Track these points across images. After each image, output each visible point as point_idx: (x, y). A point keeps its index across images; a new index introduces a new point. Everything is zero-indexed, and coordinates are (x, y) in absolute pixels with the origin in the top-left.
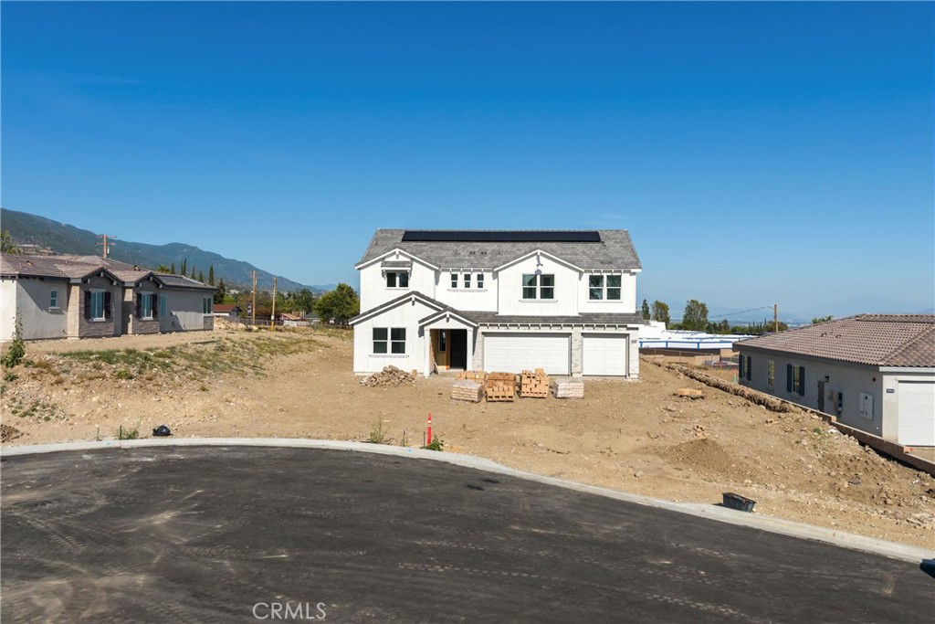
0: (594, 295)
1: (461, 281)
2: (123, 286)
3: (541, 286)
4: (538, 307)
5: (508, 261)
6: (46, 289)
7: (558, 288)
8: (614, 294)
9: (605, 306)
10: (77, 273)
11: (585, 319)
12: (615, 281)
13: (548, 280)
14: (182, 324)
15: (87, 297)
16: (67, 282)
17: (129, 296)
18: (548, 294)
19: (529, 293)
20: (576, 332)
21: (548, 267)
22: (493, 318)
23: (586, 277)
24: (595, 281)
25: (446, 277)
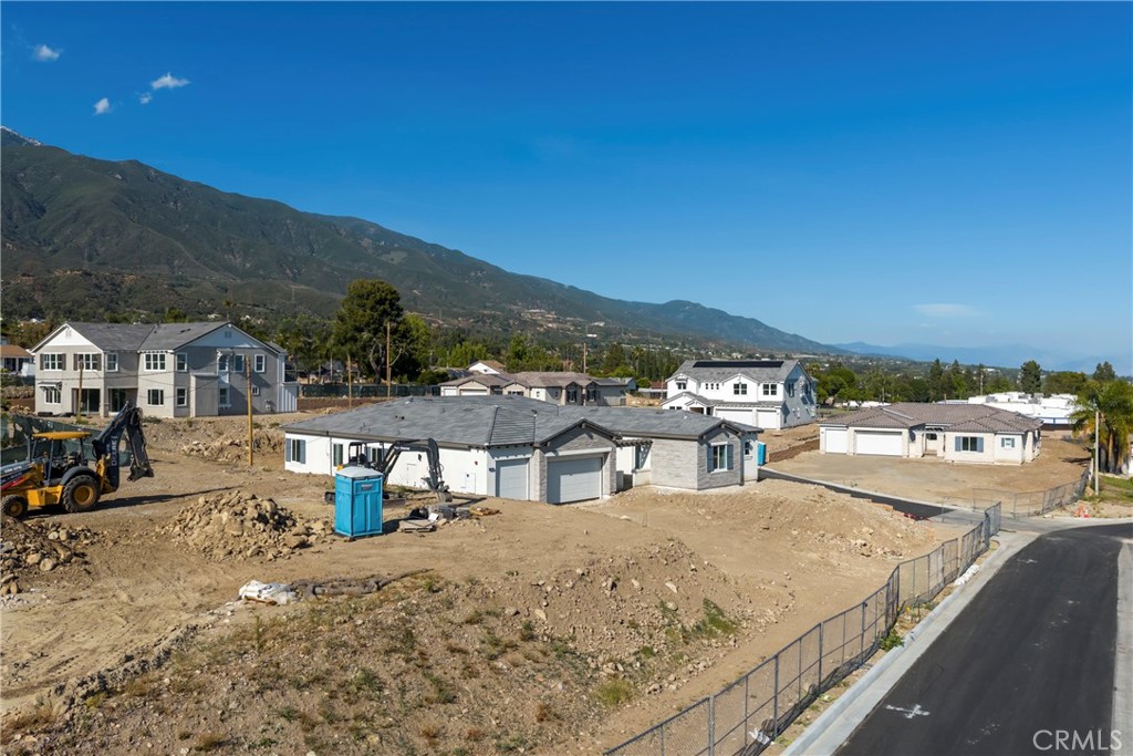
0: (766, 393)
1: (710, 386)
2: (582, 388)
3: (740, 389)
4: (740, 398)
5: (726, 378)
6: (554, 391)
7: (748, 390)
8: (774, 393)
9: (770, 398)
10: (564, 384)
11: (759, 404)
12: (774, 387)
13: (744, 386)
14: (609, 402)
15: (568, 393)
16: (561, 388)
17: (584, 391)
18: (744, 392)
19: (737, 392)
20: (755, 409)
21: (744, 380)
22: (721, 403)
23: (762, 385)
24: (766, 387)
25: (703, 385)
